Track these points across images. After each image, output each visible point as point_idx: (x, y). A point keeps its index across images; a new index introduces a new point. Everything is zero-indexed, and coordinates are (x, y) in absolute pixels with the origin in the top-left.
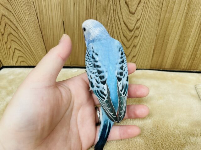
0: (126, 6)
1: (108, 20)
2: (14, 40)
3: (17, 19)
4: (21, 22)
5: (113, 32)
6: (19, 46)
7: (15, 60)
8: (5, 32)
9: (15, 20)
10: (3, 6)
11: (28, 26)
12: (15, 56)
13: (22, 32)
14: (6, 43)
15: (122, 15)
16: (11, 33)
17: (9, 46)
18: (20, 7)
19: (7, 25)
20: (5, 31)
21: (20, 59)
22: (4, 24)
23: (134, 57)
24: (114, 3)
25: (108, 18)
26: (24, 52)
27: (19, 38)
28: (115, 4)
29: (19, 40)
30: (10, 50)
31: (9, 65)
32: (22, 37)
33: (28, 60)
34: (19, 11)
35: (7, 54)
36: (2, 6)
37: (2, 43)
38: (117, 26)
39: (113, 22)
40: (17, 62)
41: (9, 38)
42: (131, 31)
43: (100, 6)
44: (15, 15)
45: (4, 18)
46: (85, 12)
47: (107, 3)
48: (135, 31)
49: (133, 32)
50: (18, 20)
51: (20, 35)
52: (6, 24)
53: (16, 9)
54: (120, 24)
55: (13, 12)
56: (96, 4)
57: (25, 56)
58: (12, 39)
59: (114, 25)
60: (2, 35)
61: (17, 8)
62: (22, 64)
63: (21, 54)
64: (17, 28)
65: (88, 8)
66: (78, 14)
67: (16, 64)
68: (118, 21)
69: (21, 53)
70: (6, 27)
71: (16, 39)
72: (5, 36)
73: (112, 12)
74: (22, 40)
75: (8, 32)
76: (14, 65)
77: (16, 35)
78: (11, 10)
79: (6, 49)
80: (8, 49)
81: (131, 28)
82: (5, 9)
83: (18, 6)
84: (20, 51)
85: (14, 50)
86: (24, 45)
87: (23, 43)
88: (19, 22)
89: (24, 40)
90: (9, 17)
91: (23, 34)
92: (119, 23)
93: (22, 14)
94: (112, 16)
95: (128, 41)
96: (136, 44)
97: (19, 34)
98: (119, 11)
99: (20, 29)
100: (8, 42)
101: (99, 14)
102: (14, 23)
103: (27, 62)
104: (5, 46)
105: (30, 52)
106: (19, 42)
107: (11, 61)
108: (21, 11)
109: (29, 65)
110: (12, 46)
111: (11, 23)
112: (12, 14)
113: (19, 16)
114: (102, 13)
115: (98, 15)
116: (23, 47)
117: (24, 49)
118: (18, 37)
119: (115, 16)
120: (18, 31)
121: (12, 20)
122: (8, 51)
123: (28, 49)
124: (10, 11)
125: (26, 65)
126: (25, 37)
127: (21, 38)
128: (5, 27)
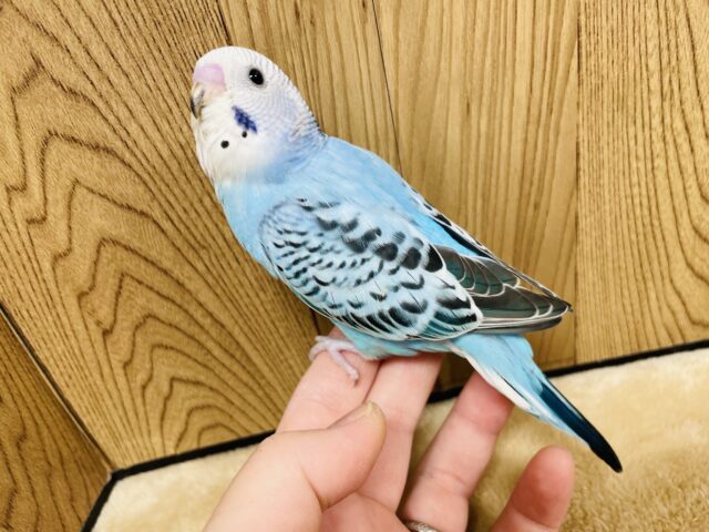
1: (632, 143)
2: (167, 341)
3: (179, 243)
4: (203, 253)
5: (652, 193)
6: (190, 363)
7: (175, 428)
8: (119, 317)
9: (170, 252)
10: (104, 196)
11: (234, 264)
12: (171, 412)
13: (205, 296)
14: (127, 364)
15: (702, 108)
16: (151, 316)
17: (141, 377)
18: (195, 182)
19: (127, 280)
20: (120, 311)
21: (199, 421)
22: (113, 282)
24: (665, 61)
25: (636, 137)
26: (215, 383)
27: (194, 330)
28: (674, 63)
29: (191, 337)
30: (150, 390)
31: (147, 459)
32: (207, 322)
33: (237, 416)
34: (187, 205)
35: (131, 414)
36: (97, 200)
37: (106, 370)
38: (673, 164)
39: (658, 146)
40: (181, 438)
41: (139, 339)
43: (599, 87)
44: (166, 225)
45: (107, 252)
46: (518, 135)
47: (631, 69)
50: (185, 249)
51: (198, 315)
52: (121, 281)
53: (172, 200)
54: (692, 149)
55: (157, 214)
56: (580, 84)
57: (221, 402)
58: (158, 339)
59: (660, 162)
60: (106, 333)
61: (176, 191)
62: (208, 441)
63: (202, 397)
64: (180, 284)
65: (534, 111)
66: (482, 151)
67: (177, 446)
68: (682, 139)
69: (203, 392)
70: (125, 294)
71: (179, 335)
72: (122, 335)
73: (656, 102)
74: (207, 333)
75: (137, 314)
76: (171, 451)
77: (178, 318)
78: (146, 208)
79: (125, 394)
80: (137, 392)
82: (115, 210)
83: (182, 179)
84: (197, 383)
85: (165, 389)
86: (217, 352)
87: (210, 345)
88: (191, 255)
89: (213, 332)
90: (135, 244)
91: (213, 306)
92: (685, 148)
93: (204, 216)
94: (656, 121)
97: (192, 308)
98: (689, 92)
99: (195, 284)
100: (137, 361)
101: (590, 128)
102: (167, 264)
103: (231, 425)
104: (121, 380)
105: (245, 377)
106: (191, 349)
107: (156, 439)
108: (201, 201)
109: (243, 435)
110: (155, 373)
111: (151, 270)
112: (154, 226)
113: (188, 228)
114: (607, 116)
115: (583, 133)
116: (212, 364)
117: (218, 369)
118: (184, 325)
119: (667, 120)
120: (187, 297)
121: (153, 254)
122: (139, 401)
123: (236, 368)
124: (142, 214)
125: (229, 437)
126: (223, 317)
127: (202, 327)
128: (118, 294)
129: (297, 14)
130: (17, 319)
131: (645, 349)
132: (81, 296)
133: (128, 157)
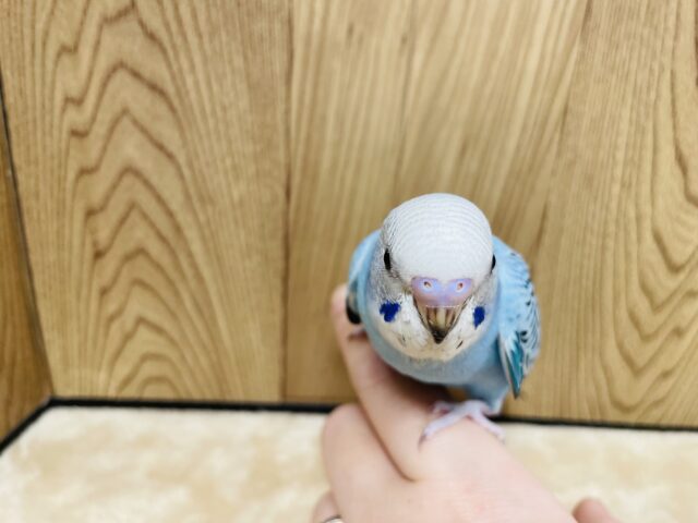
0: (677, 171)
1: (590, 217)
2: (148, 281)
3: (192, 191)
4: (210, 208)
6: (162, 308)
7: (123, 370)
8: (118, 242)
9: (180, 197)
10: (144, 130)
12: (127, 352)
13: (197, 247)
14: (104, 292)
15: (653, 204)
16: (141, 251)
17: (111, 307)
19: (135, 212)
20: (118, 237)
21: (149, 369)
22: (123, 208)
23: (666, 375)
24: (630, 155)
26: (176, 335)
27: (174, 275)
29: (171, 283)
30: (115, 326)
31: (87, 393)
32: (189, 272)
34: (210, 159)
37: (84, 291)
40: (127, 381)
41: (125, 271)
42: (674, 269)
44: (186, 172)
48: (691, 271)
49: (682, 276)
51: (185, 264)
52: (129, 210)
53: (199, 150)
54: (639, 239)
55: (182, 159)
57: (173, 355)
58: (141, 274)
60: (98, 255)
61: (206, 145)
62: (151, 393)
64: (178, 229)
68: (632, 227)
69: (161, 340)
70: (129, 221)
72: (110, 264)
75: (131, 246)
76: (112, 393)
77: (166, 261)
78: (174, 152)
79: (92, 320)
81: (678, 258)
82: (149, 148)
83: (214, 136)
84: (158, 330)
88: (197, 205)
89: (193, 283)
90: (154, 180)
91: (200, 259)
92: (634, 236)
93: (222, 173)
95: (656, 308)
96: (684, 324)
97: (182, 256)
98: (645, 189)
99: (191, 234)
102: (174, 207)
103: (177, 382)
105: (204, 336)
106: (166, 293)
108: (223, 161)
109: (185, 398)
110: (127, 308)
111: (159, 208)
112: (175, 171)
113: (204, 179)
115: (553, 199)
116: (181, 315)
117: (185, 323)
118: (170, 270)
120: (181, 244)
121: (166, 194)
122: (102, 330)
123: (200, 326)
124: (170, 156)
125: (170, 396)
126: (206, 273)
127: (183, 276)
128: (123, 221)
129: (350, 31)
130: (26, 218)
131: (566, 416)
132: (90, 213)
133: (176, 103)
